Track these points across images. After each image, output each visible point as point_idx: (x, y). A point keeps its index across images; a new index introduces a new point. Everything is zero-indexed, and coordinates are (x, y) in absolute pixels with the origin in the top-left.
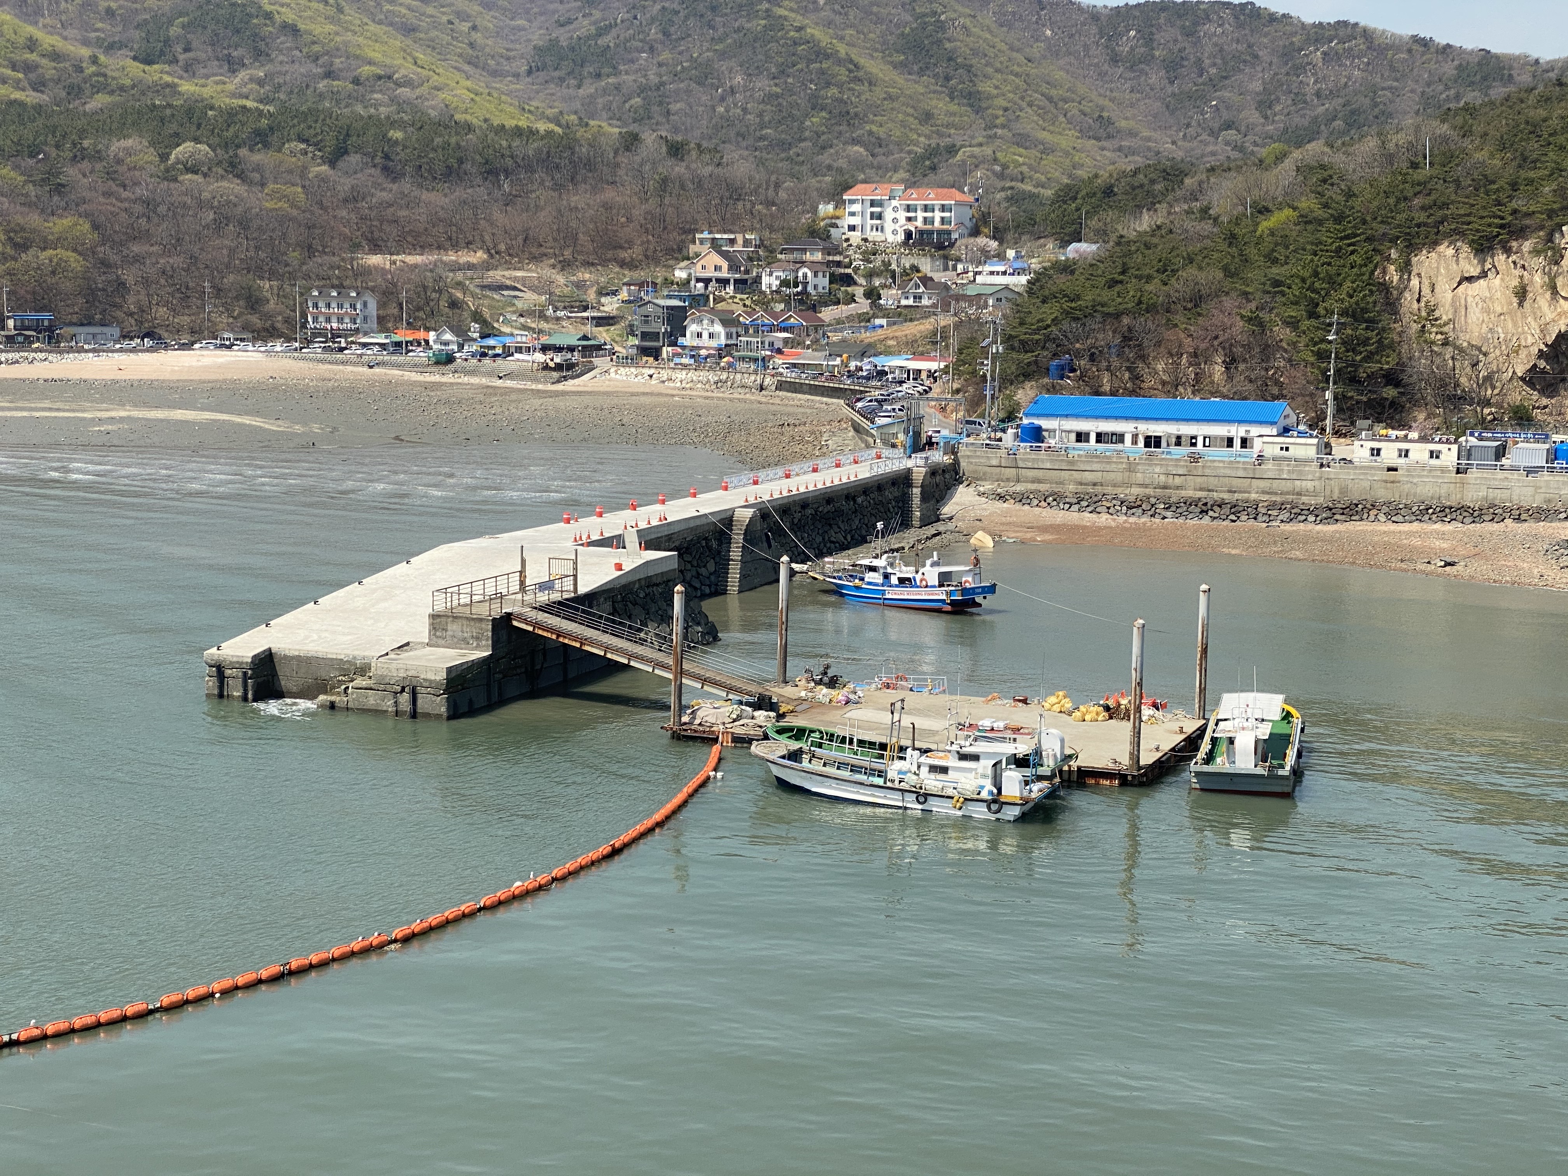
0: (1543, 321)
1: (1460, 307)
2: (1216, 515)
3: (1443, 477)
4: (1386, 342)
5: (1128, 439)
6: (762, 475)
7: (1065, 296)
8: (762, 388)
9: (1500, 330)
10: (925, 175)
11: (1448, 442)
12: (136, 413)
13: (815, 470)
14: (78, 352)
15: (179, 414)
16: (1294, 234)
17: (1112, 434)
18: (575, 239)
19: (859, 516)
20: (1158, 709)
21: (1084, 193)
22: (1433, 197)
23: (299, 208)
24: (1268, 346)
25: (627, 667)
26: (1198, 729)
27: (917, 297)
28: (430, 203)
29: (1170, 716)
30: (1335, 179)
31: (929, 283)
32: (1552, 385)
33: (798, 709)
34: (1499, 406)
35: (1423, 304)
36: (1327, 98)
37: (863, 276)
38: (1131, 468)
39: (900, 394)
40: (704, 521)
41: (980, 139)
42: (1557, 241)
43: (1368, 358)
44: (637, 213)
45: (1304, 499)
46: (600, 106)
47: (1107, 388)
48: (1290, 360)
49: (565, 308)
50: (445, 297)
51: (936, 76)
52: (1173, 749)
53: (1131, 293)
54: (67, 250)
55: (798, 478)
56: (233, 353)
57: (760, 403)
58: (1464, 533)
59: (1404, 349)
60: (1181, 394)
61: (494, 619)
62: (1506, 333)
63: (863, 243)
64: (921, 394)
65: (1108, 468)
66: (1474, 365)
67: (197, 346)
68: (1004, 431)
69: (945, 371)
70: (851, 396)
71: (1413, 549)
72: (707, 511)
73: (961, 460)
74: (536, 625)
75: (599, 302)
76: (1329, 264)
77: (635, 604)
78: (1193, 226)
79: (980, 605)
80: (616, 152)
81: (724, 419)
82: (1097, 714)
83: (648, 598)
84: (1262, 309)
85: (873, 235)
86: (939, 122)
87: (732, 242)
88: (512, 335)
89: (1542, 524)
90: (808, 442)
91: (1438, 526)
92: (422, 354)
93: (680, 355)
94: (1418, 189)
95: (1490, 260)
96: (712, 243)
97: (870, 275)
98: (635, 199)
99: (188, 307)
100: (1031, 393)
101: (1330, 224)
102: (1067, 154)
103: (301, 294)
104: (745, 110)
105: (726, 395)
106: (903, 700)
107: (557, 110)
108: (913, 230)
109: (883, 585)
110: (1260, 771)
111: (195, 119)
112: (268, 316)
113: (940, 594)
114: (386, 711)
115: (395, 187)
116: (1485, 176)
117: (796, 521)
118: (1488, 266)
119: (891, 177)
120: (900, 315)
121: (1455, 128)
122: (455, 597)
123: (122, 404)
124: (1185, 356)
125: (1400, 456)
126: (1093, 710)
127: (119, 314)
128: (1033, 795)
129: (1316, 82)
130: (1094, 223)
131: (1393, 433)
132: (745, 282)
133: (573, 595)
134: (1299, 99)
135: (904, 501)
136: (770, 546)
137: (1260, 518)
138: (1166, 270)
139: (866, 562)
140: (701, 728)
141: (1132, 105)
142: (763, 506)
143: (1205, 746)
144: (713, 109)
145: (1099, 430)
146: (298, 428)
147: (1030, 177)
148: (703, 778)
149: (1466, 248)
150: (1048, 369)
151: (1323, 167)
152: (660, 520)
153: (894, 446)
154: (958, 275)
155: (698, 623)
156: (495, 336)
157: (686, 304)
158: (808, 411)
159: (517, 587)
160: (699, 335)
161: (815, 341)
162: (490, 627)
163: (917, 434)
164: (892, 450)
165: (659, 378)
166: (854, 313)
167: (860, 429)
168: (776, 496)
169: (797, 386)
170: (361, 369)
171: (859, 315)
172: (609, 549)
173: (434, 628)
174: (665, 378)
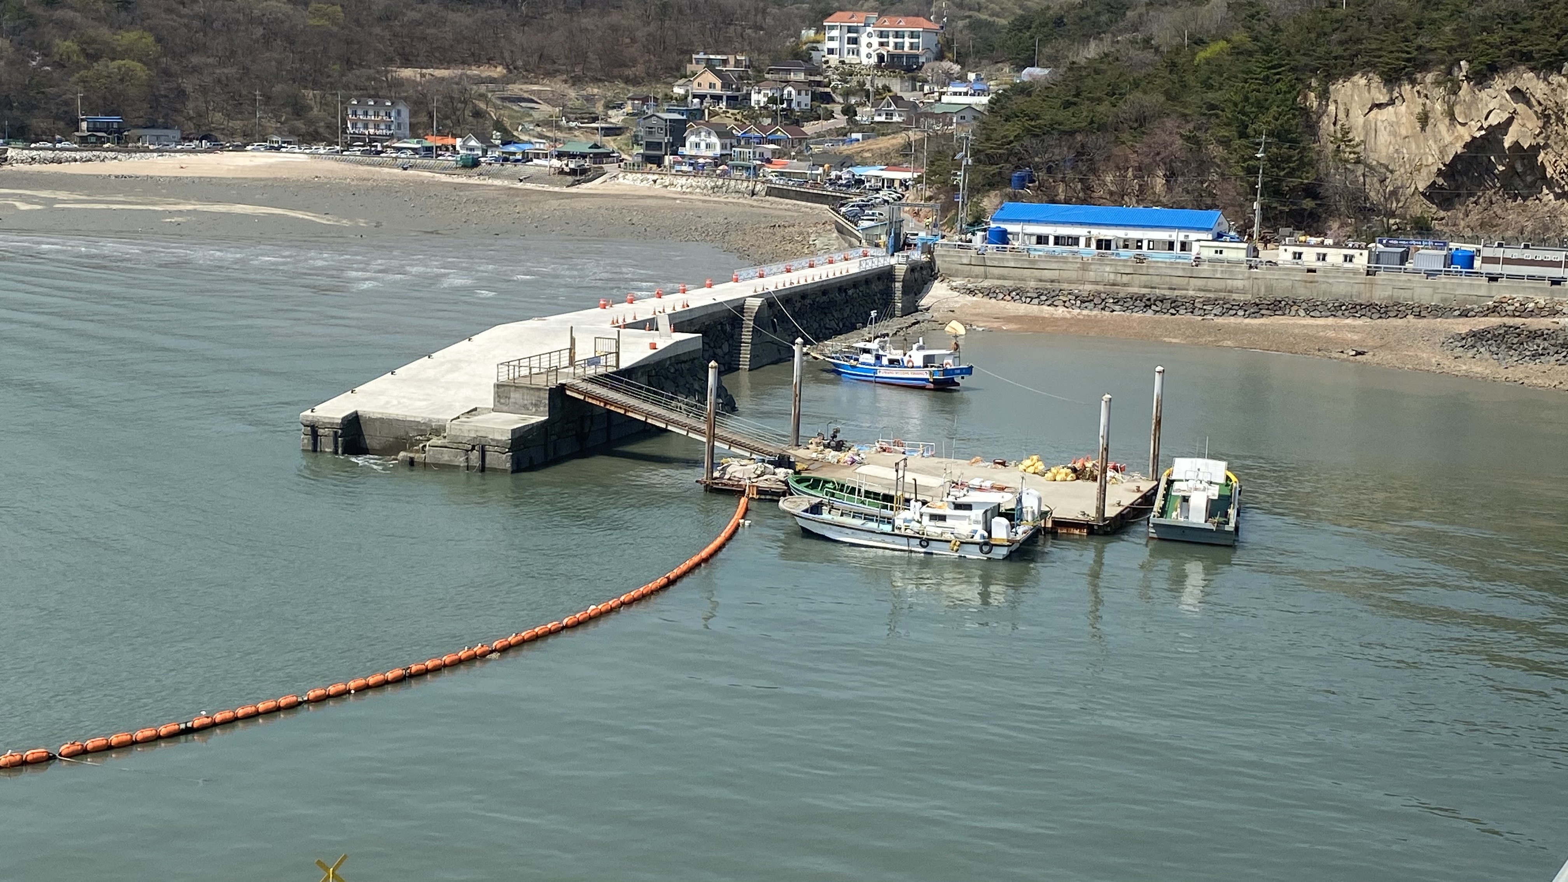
0: (1441, 144)
1: (1371, 130)
2: (1158, 309)
3: (1355, 279)
4: (1306, 160)
5: (1082, 242)
6: (766, 269)
7: (1026, 115)
8: (753, 194)
9: (1405, 151)
10: (893, 4)
11: (1360, 248)
12: (200, 207)
13: (811, 266)
14: (144, 152)
15: (239, 208)
16: (1228, 63)
17: (1069, 238)
18: (585, 57)
19: (850, 306)
20: (1117, 471)
21: (1037, 23)
22: (1350, 32)
23: (337, 25)
24: (1204, 162)
25: (666, 430)
26: (1153, 489)
27: (889, 115)
28: (455, 22)
29: (1127, 477)
30: (1262, 15)
31: (900, 101)
32: (1448, 199)
33: (811, 467)
34: (1403, 217)
35: (1338, 127)
37: (840, 95)
38: (1085, 267)
39: (878, 201)
40: (720, 308)
42: (1456, 74)
43: (1290, 174)
44: (640, 35)
45: (1235, 296)
47: (1062, 196)
48: (1222, 175)
49: (576, 119)
50: (470, 107)
52: (1132, 505)
53: (1084, 114)
54: (133, 60)
55: (796, 272)
56: (282, 155)
57: (752, 206)
58: (1372, 327)
59: (1322, 166)
60: (1126, 203)
61: (551, 389)
62: (1410, 154)
63: (840, 65)
64: (895, 200)
65: (1064, 266)
66: (1382, 181)
67: (249, 148)
68: (974, 234)
69: (918, 180)
70: (836, 203)
71: (1329, 340)
72: (722, 300)
73: (936, 259)
74: (586, 394)
75: (606, 114)
76: (1258, 91)
77: (667, 378)
78: (1138, 54)
79: (958, 384)
81: (721, 220)
82: (1067, 475)
83: (677, 373)
84: (1200, 129)
85: (850, 59)
87: (725, 62)
88: (531, 143)
89: (1439, 320)
90: (797, 241)
91: (1349, 321)
92: (450, 158)
93: (680, 163)
94: (1336, 25)
95: (1397, 89)
96: (707, 63)
97: (847, 94)
98: (639, 23)
99: (241, 113)
100: (996, 201)
101: (1258, 56)
103: (342, 103)
105: (721, 199)
106: (905, 459)
108: (885, 54)
109: (874, 365)
110: (1209, 526)
112: (311, 122)
113: (925, 374)
114: (458, 467)
115: (424, 7)
116: (1395, 16)
117: (797, 310)
118: (1396, 94)
119: (862, 5)
120: (873, 130)
122: (517, 369)
123: (187, 199)
124: (1130, 170)
125: (1319, 259)
126: (1063, 472)
127: (180, 118)
128: (1018, 538)
130: (1048, 50)
131: (1313, 240)
132: (735, 98)
133: (615, 369)
135: (888, 293)
136: (775, 331)
137: (1196, 312)
138: (1114, 94)
139: (861, 345)
140: (731, 482)
142: (769, 296)
143: (1159, 503)
145: (1057, 234)
146: (345, 222)
147: (986, 8)
148: (736, 524)
149: (1377, 79)
150: (1010, 180)
151: (1251, 4)
152: (684, 307)
153: (877, 246)
154: (925, 95)
155: (718, 396)
156: (515, 143)
157: (685, 117)
158: (796, 214)
159: (568, 362)
160: (697, 145)
161: (800, 153)
162: (547, 396)
163: (897, 236)
164: (876, 249)
165: (662, 183)
166: (833, 127)
167: (845, 230)
168: (780, 287)
169: (784, 192)
170: (396, 171)
171: (837, 130)
172: (643, 331)
173: (499, 396)
174: (667, 184)
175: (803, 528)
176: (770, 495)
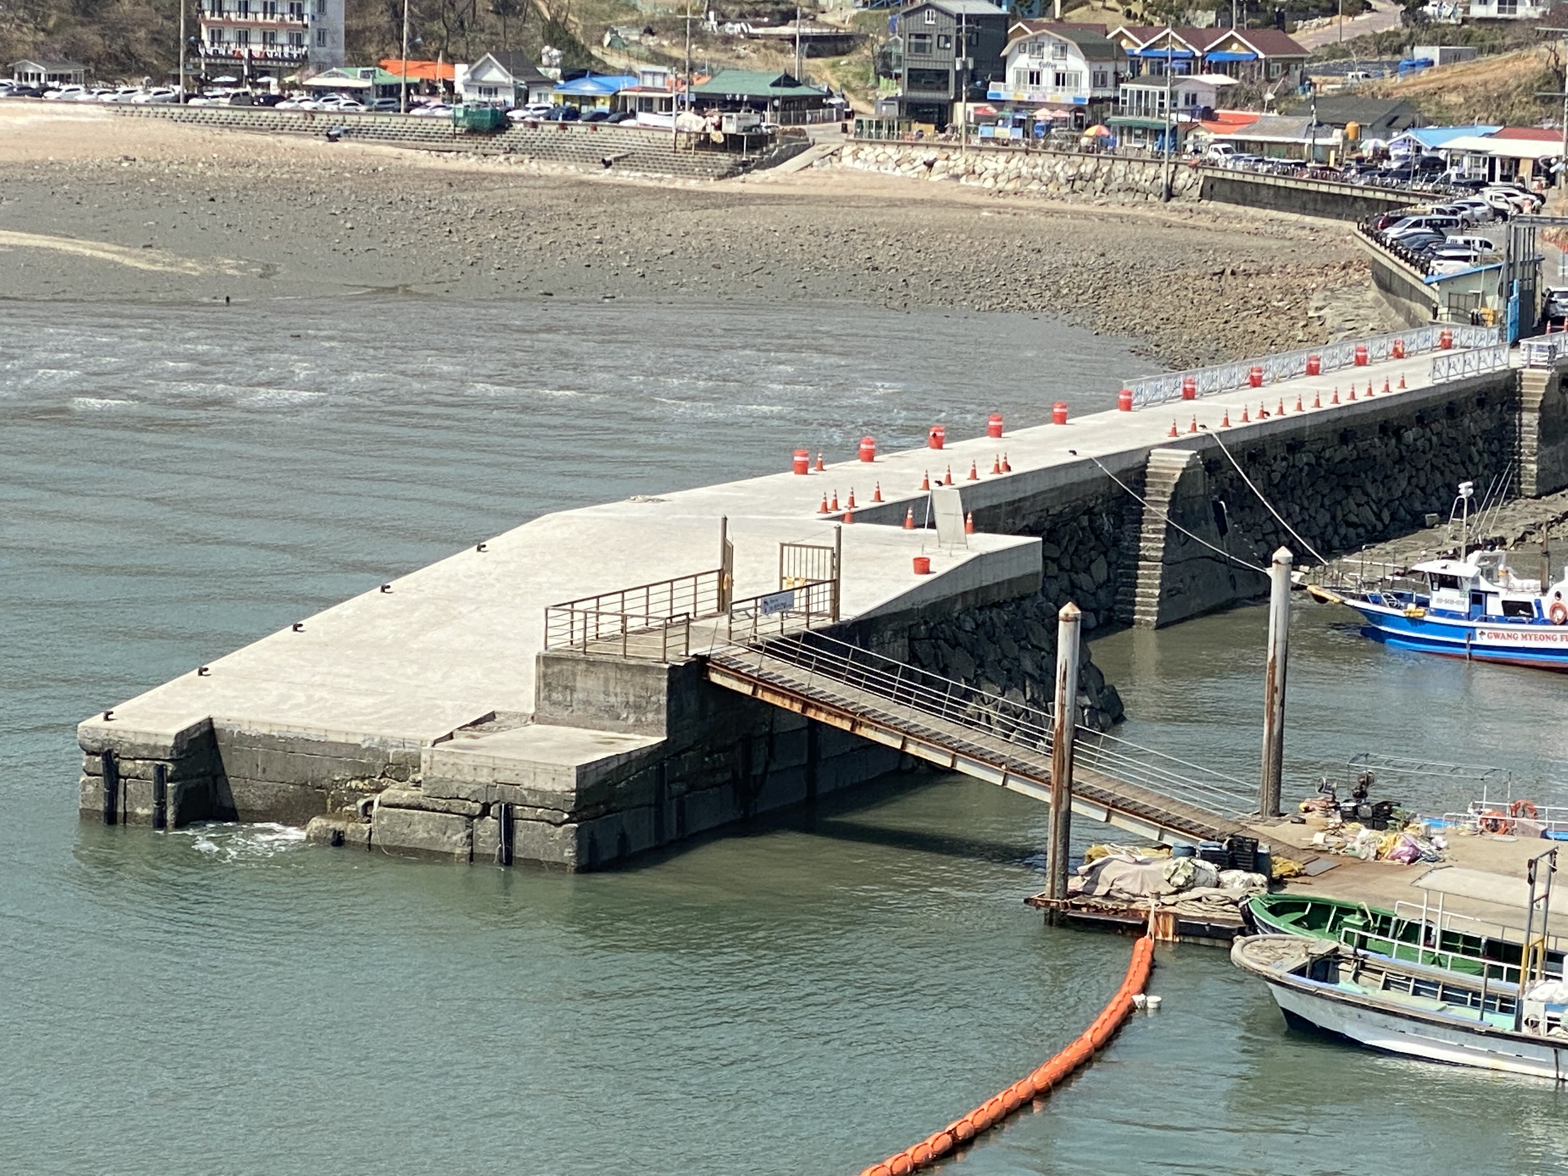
6: (1201, 378)
8: (1170, 193)
13: (1313, 371)
19: (1409, 470)
25: (951, 771)
27: (1507, 2)
33: (1311, 868)
39: (1478, 211)
40: (1086, 474)
49: (742, 16)
55: (1276, 387)
56: (46, 107)
57: (1167, 225)
61: (673, 669)
64: (1522, 210)
70: (1375, 215)
72: (1091, 453)
74: (759, 682)
75: (814, 5)
77: (955, 644)
81: (1091, 259)
83: (981, 632)
88: (630, 73)
90: (1278, 311)
92: (440, 112)
93: (993, 121)
105: (1093, 208)
106: (1553, 853)
109: (1469, 617)
112: (115, 30)
114: (450, 856)
117: (1276, 477)
120: (1468, 38)
122: (592, 621)
133: (829, 622)
135: (1504, 439)
136: (1223, 530)
139: (1435, 566)
140: (1110, 904)
142: (1208, 444)
146: (191, 267)
148: (1123, 1008)
152: (998, 470)
153: (1477, 321)
155: (1082, 689)
156: (595, 74)
157: (1004, 10)
158: (1274, 244)
159: (715, 603)
160: (1035, 78)
161: (1286, 94)
162: (665, 684)
163: (1527, 296)
164: (1473, 330)
165: (947, 169)
166: (1368, 33)
167: (1396, 285)
168: (1236, 423)
169: (1248, 189)
170: (311, 143)
171: (1378, 39)
172: (899, 529)
173: (547, 685)
174: (960, 170)
175: (1288, 1014)
176: (1208, 936)
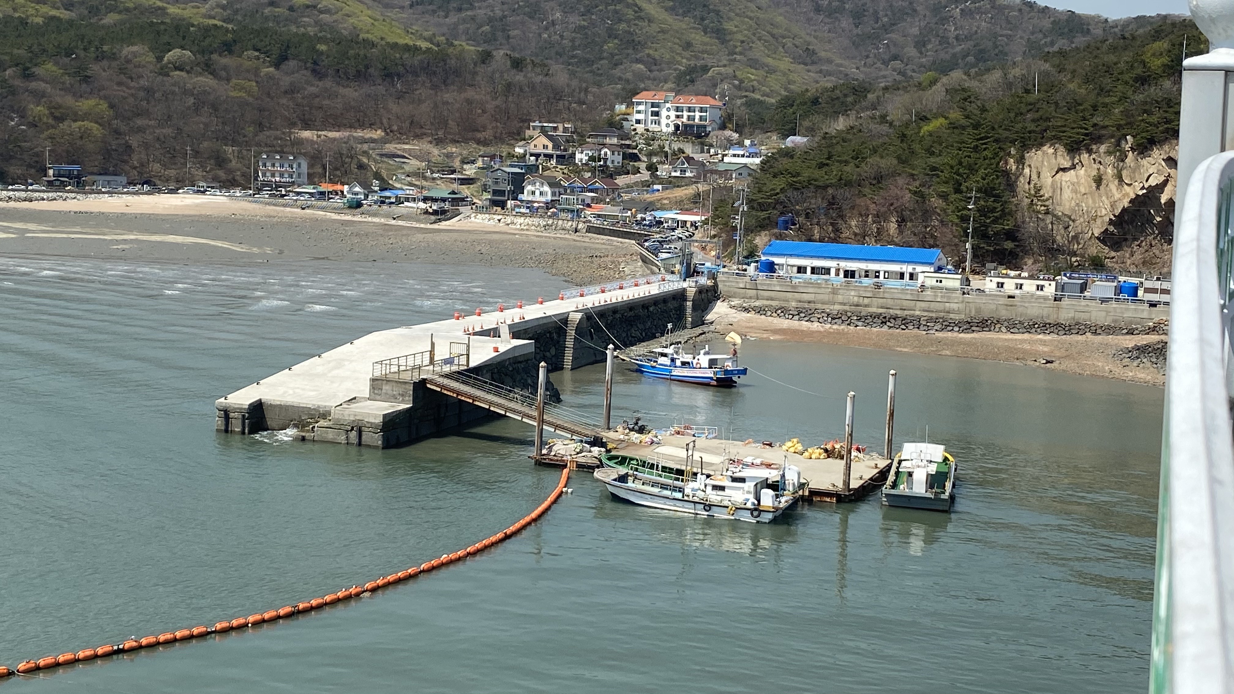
0: (1112, 200)
1: (1057, 188)
2: (892, 325)
3: (1045, 303)
4: (1007, 210)
5: (833, 272)
6: (585, 290)
7: (789, 173)
8: (576, 231)
9: (1084, 205)
10: (686, 86)
11: (1049, 280)
12: (141, 237)
13: (621, 288)
14: (98, 193)
15: (171, 238)
16: (946, 135)
17: (822, 269)
18: (446, 124)
19: (651, 320)
20: (860, 452)
21: (798, 102)
22: (1040, 113)
23: (252, 96)
24: (927, 211)
25: (505, 416)
26: (887, 466)
27: (683, 171)
28: (345, 96)
29: (868, 457)
30: (972, 99)
31: (691, 161)
32: (1118, 243)
33: (619, 447)
34: (1082, 256)
35: (1032, 186)
36: (963, 41)
37: (645, 155)
38: (835, 291)
39: (673, 238)
40: (549, 320)
41: (725, 62)
42: (1123, 146)
43: (995, 221)
44: (490, 106)
45: (952, 316)
46: (460, 32)
47: (817, 236)
48: (942, 222)
49: (438, 171)
50: (355, 161)
51: (695, 17)
52: (871, 479)
53: (834, 173)
54: (91, 122)
55: (609, 293)
56: (206, 197)
57: (574, 240)
58: (1059, 341)
59: (1019, 215)
60: (867, 242)
61: (415, 383)
62: (1088, 207)
63: (645, 132)
64: (687, 237)
65: (819, 291)
66: (1066, 228)
67: (180, 191)
68: (748, 265)
69: (705, 222)
70: (642, 239)
71: (1025, 351)
72: (551, 314)
73: (719, 284)
74: (442, 387)
75: (462, 168)
76: (969, 157)
77: (506, 375)
78: (876, 127)
79: (736, 382)
80: (475, 64)
81: (551, 251)
82: (820, 454)
83: (515, 371)
84: (924, 186)
85: (653, 127)
86: (696, 49)
87: (555, 129)
88: (402, 189)
89: (1111, 336)
90: (610, 268)
91: (1041, 336)
92: (339, 201)
93: (519, 207)
94: (1030, 107)
95: (1078, 157)
96: (541, 130)
97: (650, 154)
98: (488, 98)
99: (175, 164)
100: (766, 239)
101: (970, 130)
102: (784, 74)
103: (255, 157)
104: (562, 37)
105: (551, 235)
106: (694, 441)
107: (431, 33)
108: (680, 124)
109: (670, 366)
110: (929, 495)
111: (181, 34)
112: (230, 171)
113: (710, 373)
114: (341, 443)
115: (321, 84)
116: (1075, 100)
117: (609, 321)
118: (1076, 161)
119: (662, 87)
120: (670, 183)
121: (1054, 66)
122: (388, 367)
123: (130, 231)
124: (870, 216)
125: (1017, 288)
126: (817, 452)
127: (127, 168)
128: (781, 506)
129: (956, 29)
130: (806, 123)
131: (1012, 273)
132: (563, 157)
133: (466, 368)
134: (944, 41)
135: (681, 310)
136: (592, 339)
137: (922, 327)
138: (858, 158)
139: (660, 350)
140: (556, 458)
141: (830, 42)
142: (588, 311)
143: (891, 478)
144: (540, 35)
145: (813, 266)
146: (255, 250)
147: (759, 89)
148: (559, 492)
149: (1062, 149)
150: (777, 223)
151: (964, 90)
152: (521, 319)
153: (673, 273)
154: (711, 156)
155: (547, 389)
156: (390, 189)
157: (523, 171)
158: (609, 247)
159: (429, 361)
160: (533, 193)
161: (613, 199)
162: (412, 388)
163: (689, 265)
164: (672, 275)
165: (505, 222)
166: (639, 180)
167: (647, 260)
168: (597, 304)
169: (601, 230)
170: (296, 210)
171: (642, 182)
172: (488, 338)
173: (373, 388)
174: (509, 222)
175: (612, 493)
176: (587, 468)
